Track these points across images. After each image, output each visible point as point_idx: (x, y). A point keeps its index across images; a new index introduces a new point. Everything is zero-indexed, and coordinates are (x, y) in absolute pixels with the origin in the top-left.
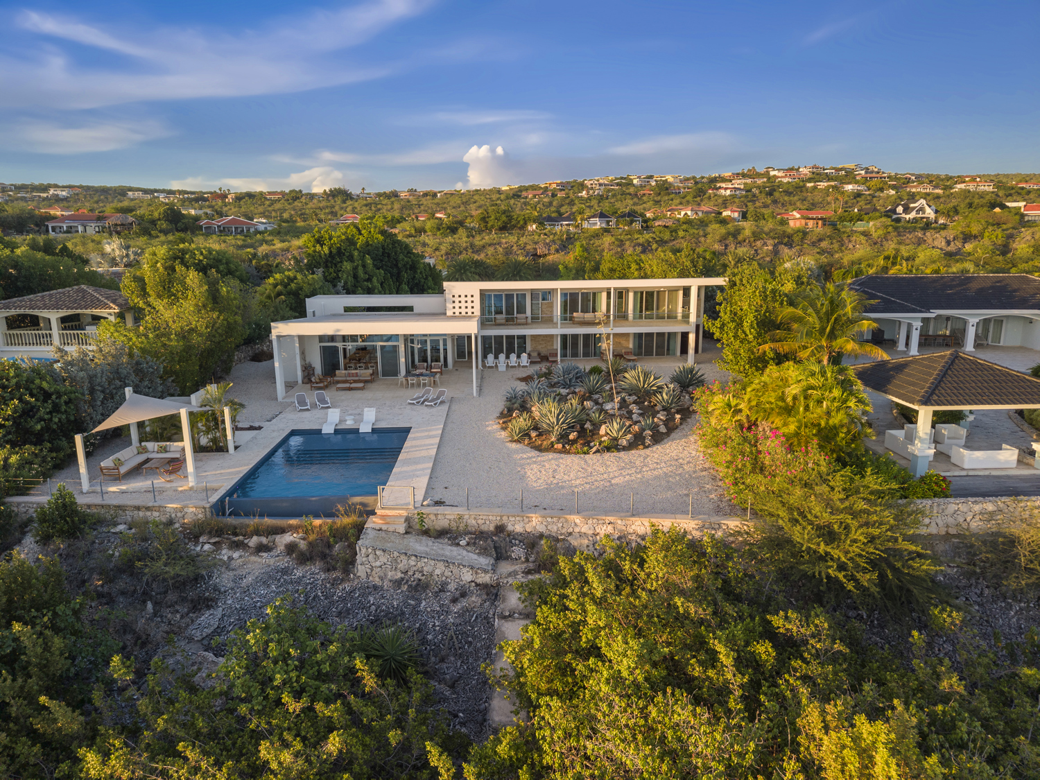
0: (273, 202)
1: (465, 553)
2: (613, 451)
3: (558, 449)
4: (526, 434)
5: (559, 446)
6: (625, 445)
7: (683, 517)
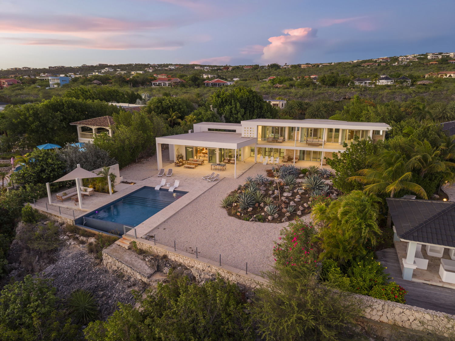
0: (247, 70)
1: (144, 264)
2: (261, 222)
3: (238, 215)
4: (231, 204)
5: (239, 214)
6: (270, 219)
7: (242, 273)
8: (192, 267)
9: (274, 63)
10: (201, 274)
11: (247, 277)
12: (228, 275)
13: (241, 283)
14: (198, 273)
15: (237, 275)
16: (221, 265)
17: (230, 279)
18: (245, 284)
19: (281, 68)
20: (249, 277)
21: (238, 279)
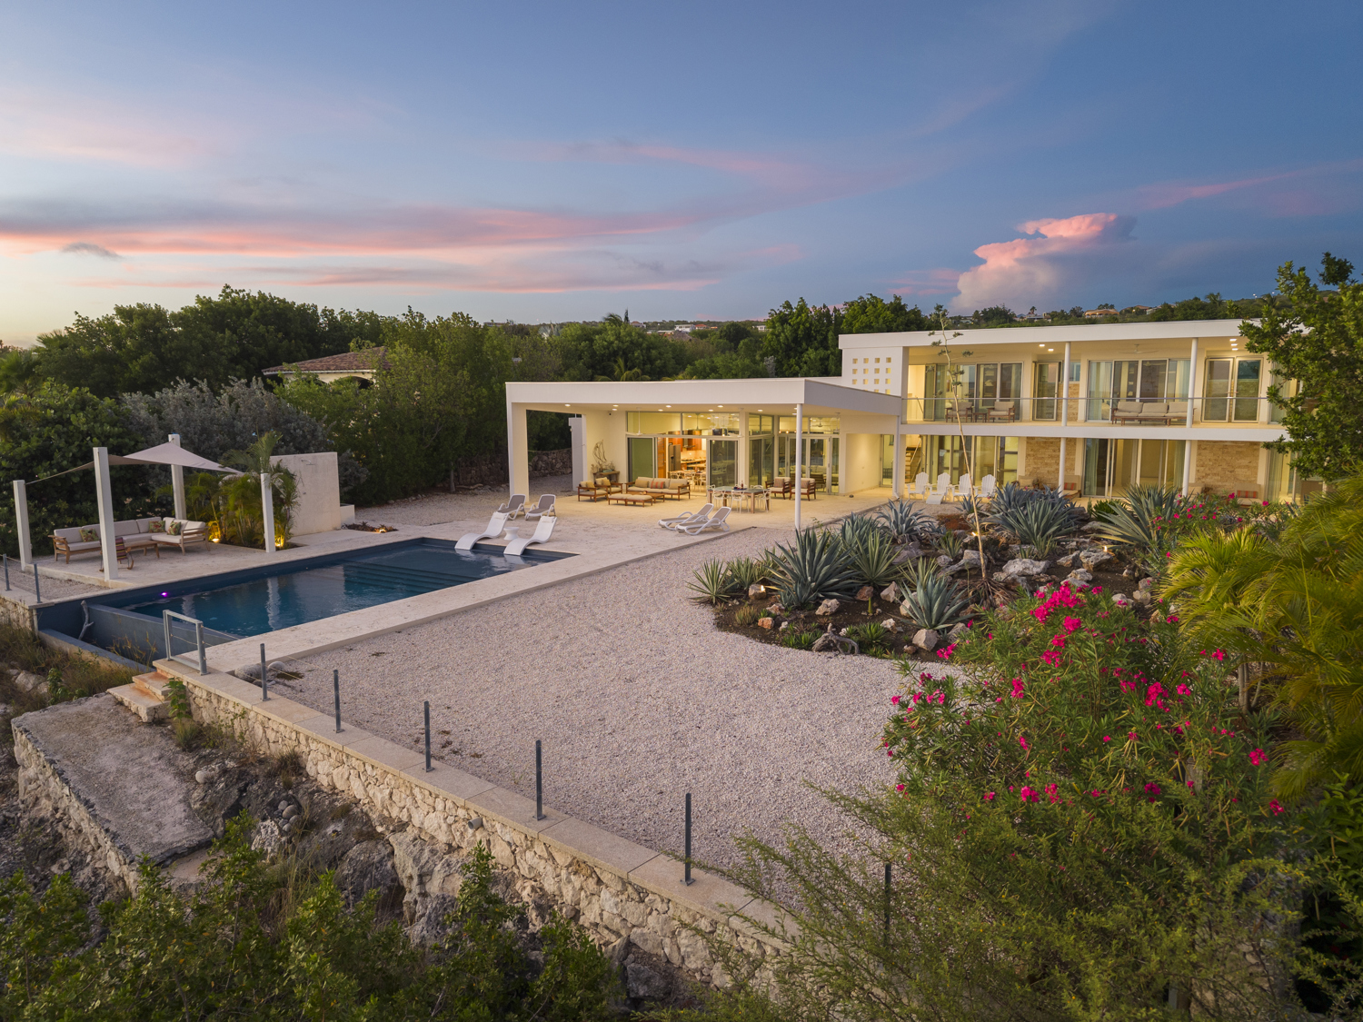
1: (176, 798)
2: (875, 655)
3: (762, 628)
4: (741, 589)
5: (767, 622)
6: (921, 644)
7: (662, 873)
8: (402, 826)
9: (993, 306)
10: (430, 873)
11: (687, 902)
12: (577, 881)
13: (647, 947)
14: (417, 860)
15: (625, 883)
16: (541, 817)
17: (589, 917)
18: (676, 960)
19: (1018, 319)
20: (695, 907)
21: (632, 920)
